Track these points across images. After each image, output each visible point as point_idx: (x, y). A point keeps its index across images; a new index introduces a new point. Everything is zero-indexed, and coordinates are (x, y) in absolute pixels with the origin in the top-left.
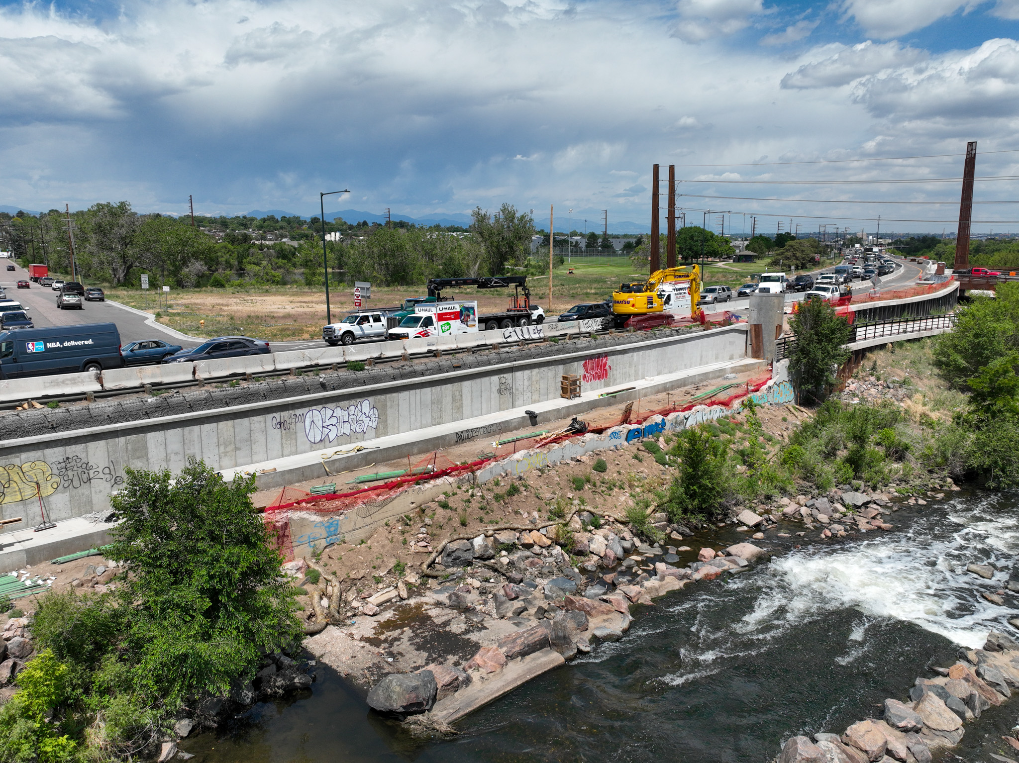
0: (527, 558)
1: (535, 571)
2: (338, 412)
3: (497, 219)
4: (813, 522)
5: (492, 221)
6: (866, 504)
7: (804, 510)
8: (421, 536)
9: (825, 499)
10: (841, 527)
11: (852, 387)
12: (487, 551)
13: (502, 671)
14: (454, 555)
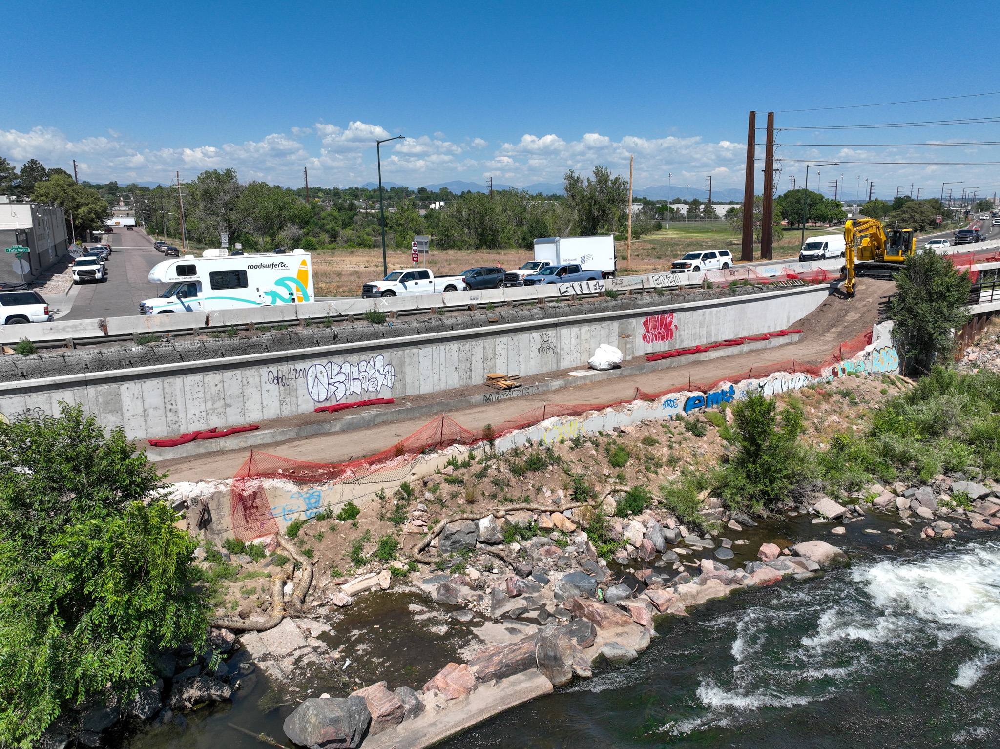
0: (543, 545)
1: (550, 561)
2: (346, 368)
3: (590, 183)
4: (911, 516)
5: (584, 184)
6: (983, 497)
7: (900, 501)
8: (416, 513)
9: (929, 489)
10: (948, 525)
11: (973, 356)
12: (494, 535)
13: (467, 697)
14: (454, 537)
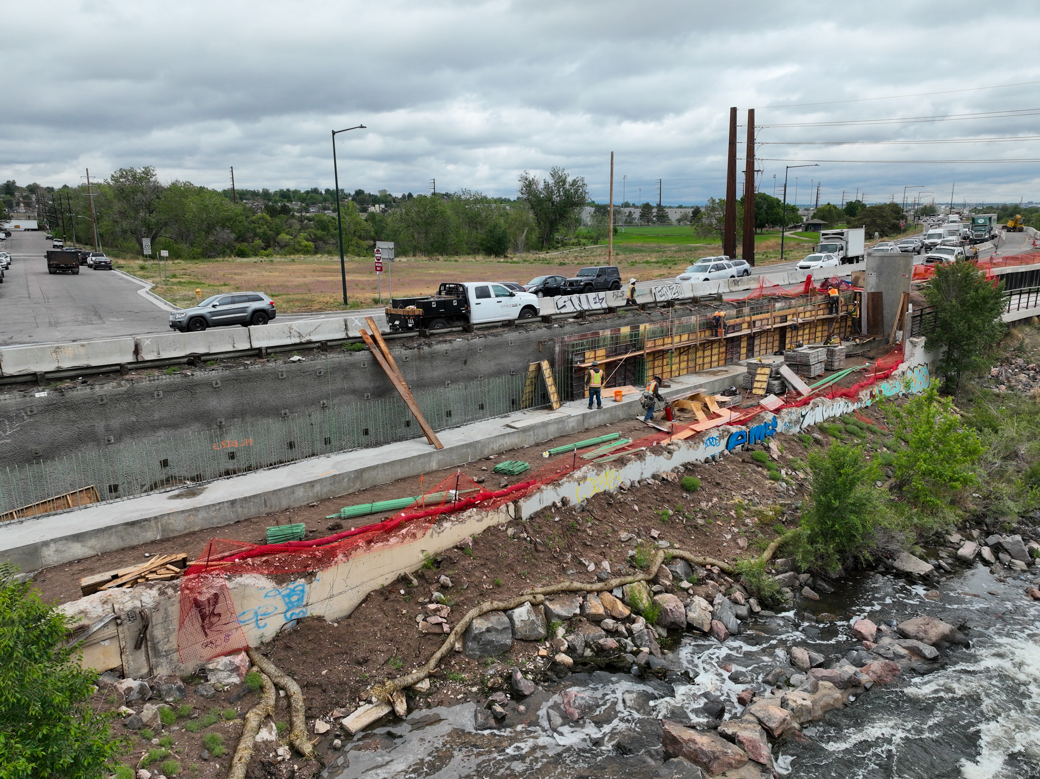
3: (547, 186)
5: (541, 186)
7: (986, 553)
8: (431, 606)
9: (1019, 537)
12: (534, 629)
14: (484, 638)
